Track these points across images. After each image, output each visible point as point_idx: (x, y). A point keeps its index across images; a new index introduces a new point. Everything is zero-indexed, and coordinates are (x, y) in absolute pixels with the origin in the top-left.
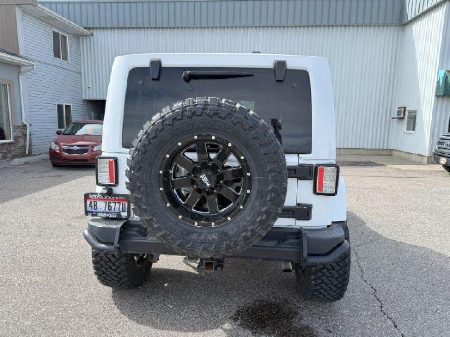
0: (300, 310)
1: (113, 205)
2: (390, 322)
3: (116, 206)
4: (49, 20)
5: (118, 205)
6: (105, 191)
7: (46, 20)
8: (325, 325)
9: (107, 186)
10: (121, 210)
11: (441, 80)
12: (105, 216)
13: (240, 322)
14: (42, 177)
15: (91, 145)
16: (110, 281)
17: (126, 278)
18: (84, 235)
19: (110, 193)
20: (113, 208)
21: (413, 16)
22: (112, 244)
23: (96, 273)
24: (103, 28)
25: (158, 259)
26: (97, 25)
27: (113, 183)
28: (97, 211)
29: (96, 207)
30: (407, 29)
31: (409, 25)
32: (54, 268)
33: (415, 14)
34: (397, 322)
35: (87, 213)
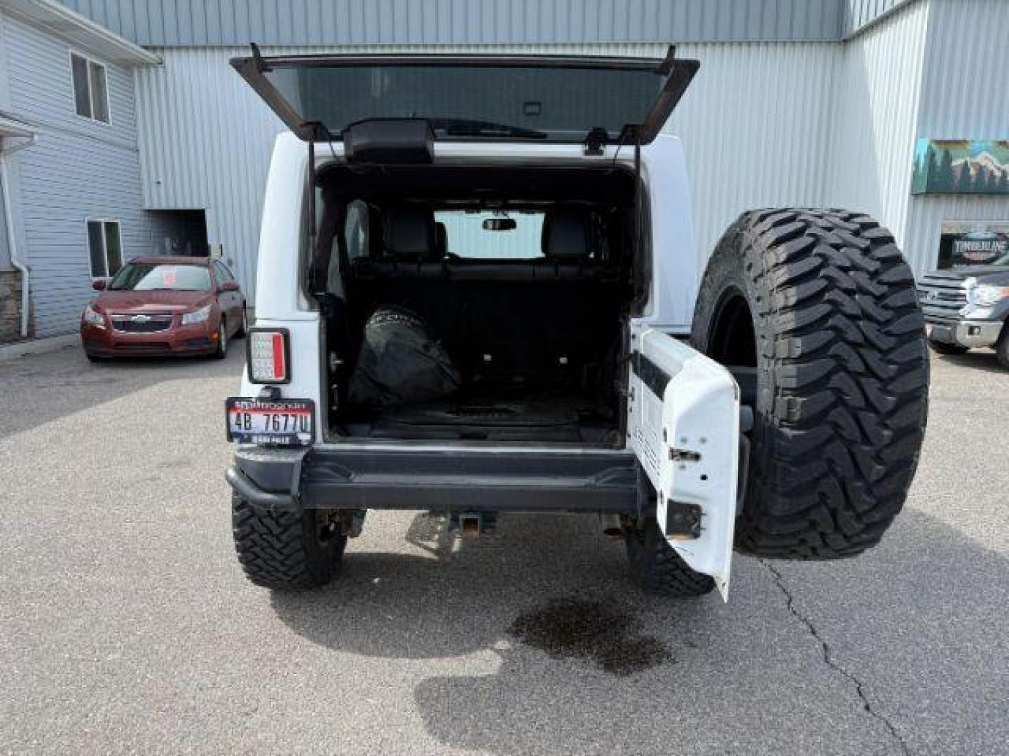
0: (637, 613)
1: (282, 420)
2: (804, 626)
3: (289, 423)
4: (62, 30)
5: (291, 420)
6: (268, 394)
7: (55, 29)
8: (684, 636)
9: (268, 384)
10: (298, 429)
11: (922, 160)
12: (269, 441)
13: (526, 637)
14: (68, 384)
15: (176, 311)
16: (269, 572)
17: (302, 566)
18: (227, 477)
19: (276, 397)
20: (282, 427)
21: (864, 23)
22: (287, 492)
23: (241, 560)
24: (187, 48)
25: (360, 530)
26: (171, 41)
27: (282, 378)
28: (251, 431)
29: (248, 425)
30: (853, 49)
31: (856, 41)
32: (143, 560)
33: (867, 19)
34: (817, 626)
35: (231, 436)
